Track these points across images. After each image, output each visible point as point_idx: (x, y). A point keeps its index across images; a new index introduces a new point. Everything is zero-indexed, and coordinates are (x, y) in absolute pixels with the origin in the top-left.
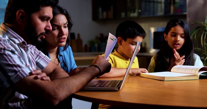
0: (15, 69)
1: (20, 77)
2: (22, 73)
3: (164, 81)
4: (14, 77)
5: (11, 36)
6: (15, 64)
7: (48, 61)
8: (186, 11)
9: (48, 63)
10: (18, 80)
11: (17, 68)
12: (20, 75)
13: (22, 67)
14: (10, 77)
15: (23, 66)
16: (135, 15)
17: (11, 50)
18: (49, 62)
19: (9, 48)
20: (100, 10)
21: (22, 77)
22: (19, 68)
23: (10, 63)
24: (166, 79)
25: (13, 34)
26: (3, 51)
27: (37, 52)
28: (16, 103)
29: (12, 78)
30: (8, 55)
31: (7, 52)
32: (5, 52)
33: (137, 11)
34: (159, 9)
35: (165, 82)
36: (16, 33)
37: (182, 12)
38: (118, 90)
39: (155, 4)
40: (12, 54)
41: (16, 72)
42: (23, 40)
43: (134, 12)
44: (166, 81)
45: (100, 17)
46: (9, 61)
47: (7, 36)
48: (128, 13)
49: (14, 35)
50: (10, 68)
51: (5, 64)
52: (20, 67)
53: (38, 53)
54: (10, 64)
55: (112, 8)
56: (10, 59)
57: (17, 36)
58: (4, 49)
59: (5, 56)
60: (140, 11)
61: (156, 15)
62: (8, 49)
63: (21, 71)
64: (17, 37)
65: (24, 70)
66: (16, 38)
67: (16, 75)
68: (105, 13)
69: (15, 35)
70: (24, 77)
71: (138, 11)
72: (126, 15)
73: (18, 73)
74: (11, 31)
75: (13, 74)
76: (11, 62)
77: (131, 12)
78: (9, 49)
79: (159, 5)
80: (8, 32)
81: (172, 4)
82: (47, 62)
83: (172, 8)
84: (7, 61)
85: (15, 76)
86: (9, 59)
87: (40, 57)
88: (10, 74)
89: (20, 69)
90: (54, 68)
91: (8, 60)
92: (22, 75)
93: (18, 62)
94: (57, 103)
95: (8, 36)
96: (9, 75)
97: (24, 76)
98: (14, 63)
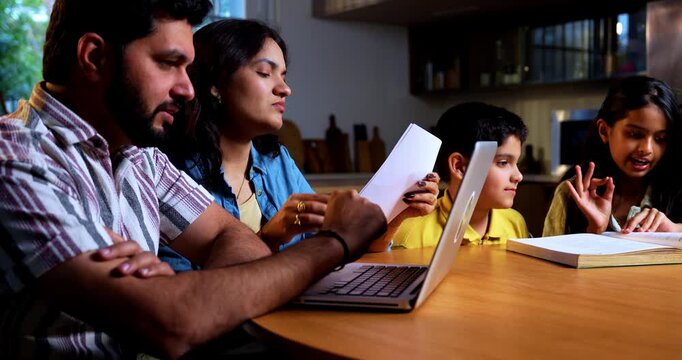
0: (42, 229)
1: (54, 256)
2: (63, 243)
3: (575, 267)
4: (35, 256)
5: (55, 121)
6: (42, 213)
7: (202, 204)
8: (644, 68)
9: (202, 208)
10: (49, 268)
11: (47, 227)
12: (56, 251)
13: (65, 224)
14: (22, 255)
15: (70, 219)
16: (516, 78)
17: (30, 166)
18: (207, 205)
19: (23, 162)
20: (430, 67)
21: (62, 259)
22: (53, 227)
23: (25, 209)
24: (581, 263)
25: (61, 114)
26: (4, 170)
27: (171, 175)
28: (79, 338)
29: (29, 261)
30: (18, 183)
31: (16, 175)
32: (11, 174)
33: (519, 69)
34: (578, 64)
35: (581, 273)
36: (71, 112)
37: (635, 69)
38: (409, 307)
39: (569, 55)
40: (34, 180)
41: (41, 238)
42: (93, 132)
43: (513, 71)
44: (582, 268)
45: (430, 86)
46: (21, 204)
47: (40, 120)
48: (499, 74)
49: (65, 117)
50: (25, 226)
51: (9, 212)
52: (56, 221)
53: (174, 177)
54: (24, 213)
55: (457, 63)
56: (25, 197)
57: (74, 119)
58: (10, 165)
59: (9, 188)
60: (526, 69)
61: (569, 78)
62: (21, 164)
63: (59, 238)
64: (72, 123)
65: (70, 232)
66: (69, 126)
67: (43, 249)
68: (441, 76)
69: (69, 116)
70: (68, 258)
71: (523, 68)
72: (493, 79)
73: (50, 244)
74: (57, 105)
75: (33, 246)
76: (28, 206)
77: (507, 73)
78: (25, 165)
79: (579, 56)
80: (45, 108)
81: (609, 52)
82: (198, 205)
83: (609, 59)
84: (14, 202)
85: (37, 254)
86: (21, 196)
87: (179, 190)
88: (22, 247)
89: (58, 232)
90: (223, 225)
91: (18, 199)
92: (63, 251)
93: (54, 206)
94: (182, 349)
95: (46, 122)
96: (20, 251)
97: (69, 255)
98: (37, 210)
